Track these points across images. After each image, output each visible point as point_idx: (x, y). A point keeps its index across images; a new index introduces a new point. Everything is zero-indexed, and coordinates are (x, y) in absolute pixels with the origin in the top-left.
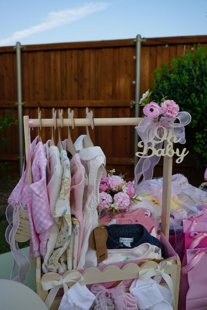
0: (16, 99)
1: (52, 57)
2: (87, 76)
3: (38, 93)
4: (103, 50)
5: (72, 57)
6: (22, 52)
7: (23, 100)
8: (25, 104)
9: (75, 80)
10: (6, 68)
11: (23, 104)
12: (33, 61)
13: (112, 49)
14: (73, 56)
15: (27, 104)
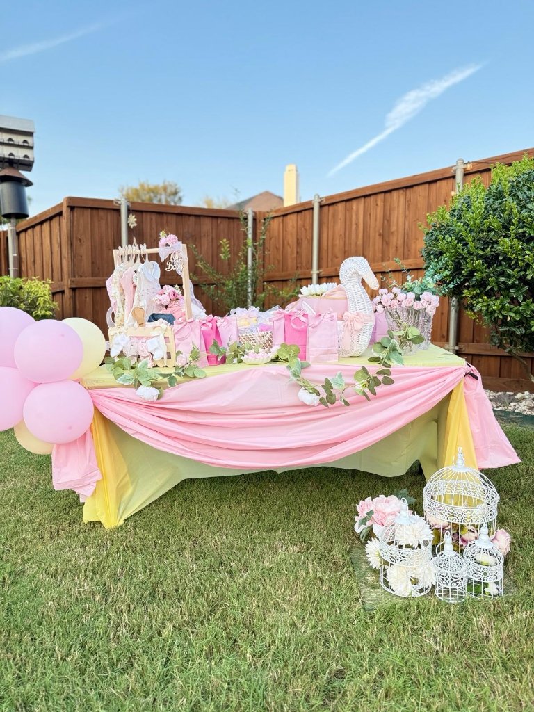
0: (311, 267)
1: (354, 207)
2: (394, 228)
3: (337, 258)
4: (415, 188)
5: (377, 205)
6: (321, 206)
7: (319, 267)
8: (320, 273)
9: (380, 235)
10: (305, 229)
11: (318, 272)
12: (334, 216)
13: (427, 185)
14: (379, 203)
15: (323, 273)
